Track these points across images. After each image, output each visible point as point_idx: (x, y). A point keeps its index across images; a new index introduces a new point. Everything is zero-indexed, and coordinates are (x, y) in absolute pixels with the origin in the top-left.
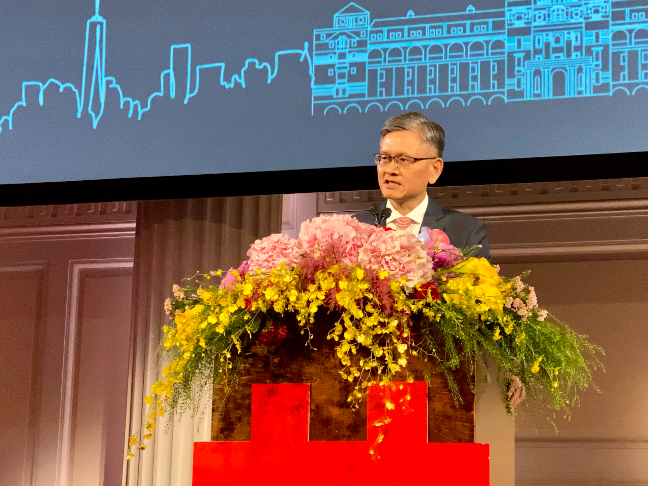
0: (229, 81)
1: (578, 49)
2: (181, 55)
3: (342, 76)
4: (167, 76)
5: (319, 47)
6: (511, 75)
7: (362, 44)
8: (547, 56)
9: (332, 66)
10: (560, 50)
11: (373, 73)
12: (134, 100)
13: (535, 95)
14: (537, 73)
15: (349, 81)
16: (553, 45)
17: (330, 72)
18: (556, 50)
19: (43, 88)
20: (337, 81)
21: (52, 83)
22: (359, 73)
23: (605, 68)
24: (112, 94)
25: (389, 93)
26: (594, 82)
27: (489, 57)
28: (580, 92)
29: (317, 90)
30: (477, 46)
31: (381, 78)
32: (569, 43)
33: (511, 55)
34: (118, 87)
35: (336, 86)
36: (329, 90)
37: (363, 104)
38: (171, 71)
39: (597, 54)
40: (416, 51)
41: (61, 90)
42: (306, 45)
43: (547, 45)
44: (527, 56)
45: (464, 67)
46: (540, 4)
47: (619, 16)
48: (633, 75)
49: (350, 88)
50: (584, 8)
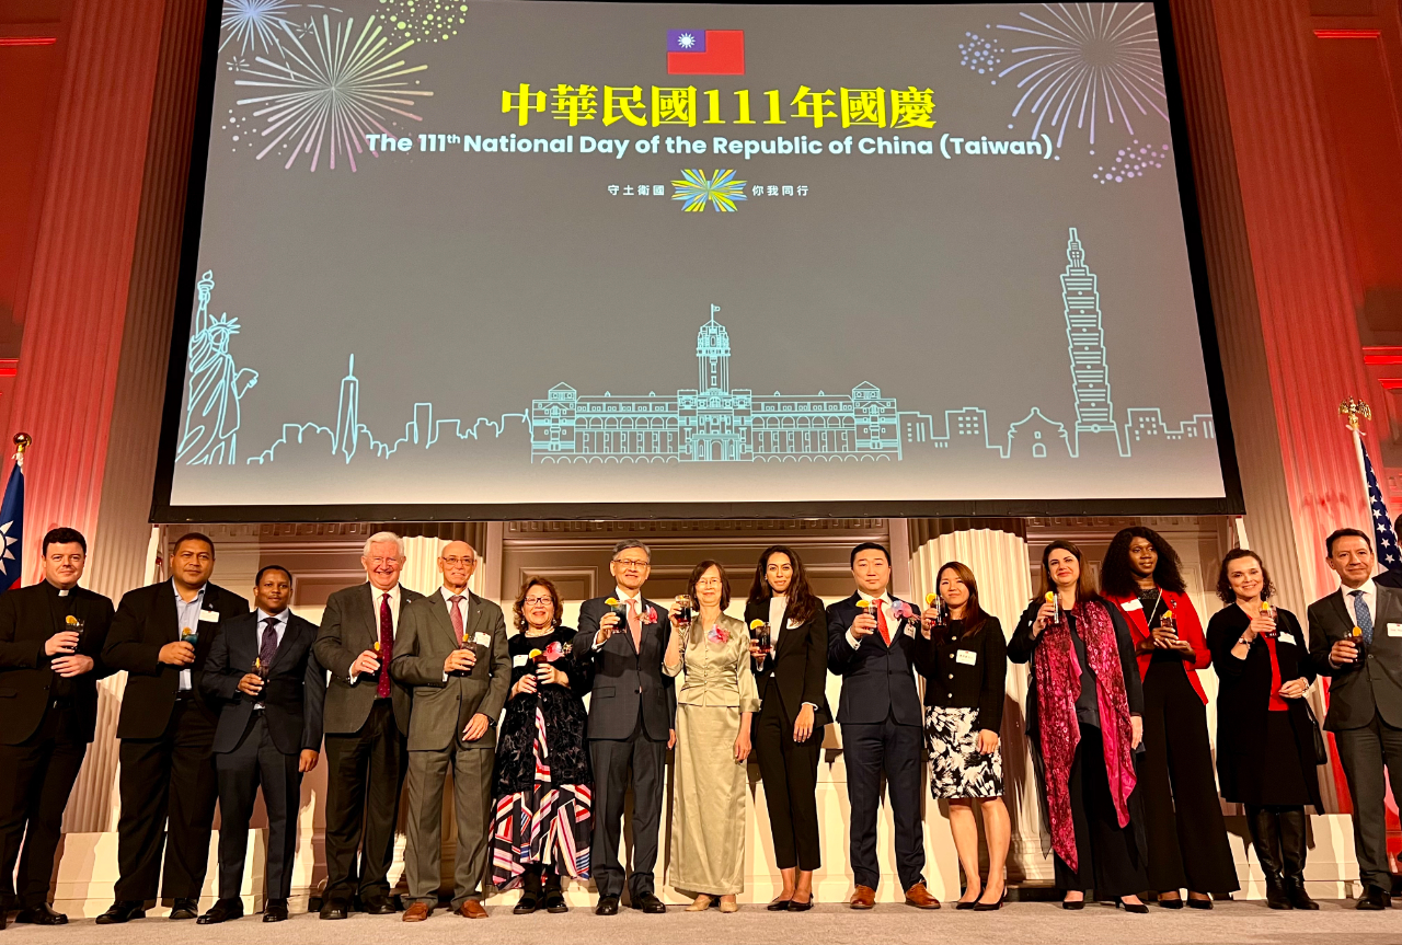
0: (464, 434)
1: (730, 428)
2: (423, 411)
3: (555, 435)
4: (411, 427)
5: (537, 413)
6: (683, 443)
7: (571, 413)
8: (708, 432)
9: (548, 428)
10: (717, 427)
11: (579, 434)
12: (382, 443)
13: (700, 458)
14: (701, 442)
15: (561, 439)
17: (546, 432)
18: (714, 428)
20: (552, 438)
21: (310, 426)
22: (568, 434)
23: (748, 443)
24: (363, 438)
25: (592, 450)
26: (740, 451)
28: (732, 458)
29: (535, 445)
30: (657, 421)
31: (586, 438)
32: (723, 423)
33: (682, 428)
34: (369, 432)
35: (551, 443)
36: (548, 445)
37: (572, 457)
38: (415, 423)
39: (743, 432)
40: (612, 421)
41: (318, 432)
42: (527, 411)
44: (694, 431)
45: (648, 435)
46: (702, 394)
47: (757, 407)
48: (768, 448)
49: (562, 445)
50: (733, 400)
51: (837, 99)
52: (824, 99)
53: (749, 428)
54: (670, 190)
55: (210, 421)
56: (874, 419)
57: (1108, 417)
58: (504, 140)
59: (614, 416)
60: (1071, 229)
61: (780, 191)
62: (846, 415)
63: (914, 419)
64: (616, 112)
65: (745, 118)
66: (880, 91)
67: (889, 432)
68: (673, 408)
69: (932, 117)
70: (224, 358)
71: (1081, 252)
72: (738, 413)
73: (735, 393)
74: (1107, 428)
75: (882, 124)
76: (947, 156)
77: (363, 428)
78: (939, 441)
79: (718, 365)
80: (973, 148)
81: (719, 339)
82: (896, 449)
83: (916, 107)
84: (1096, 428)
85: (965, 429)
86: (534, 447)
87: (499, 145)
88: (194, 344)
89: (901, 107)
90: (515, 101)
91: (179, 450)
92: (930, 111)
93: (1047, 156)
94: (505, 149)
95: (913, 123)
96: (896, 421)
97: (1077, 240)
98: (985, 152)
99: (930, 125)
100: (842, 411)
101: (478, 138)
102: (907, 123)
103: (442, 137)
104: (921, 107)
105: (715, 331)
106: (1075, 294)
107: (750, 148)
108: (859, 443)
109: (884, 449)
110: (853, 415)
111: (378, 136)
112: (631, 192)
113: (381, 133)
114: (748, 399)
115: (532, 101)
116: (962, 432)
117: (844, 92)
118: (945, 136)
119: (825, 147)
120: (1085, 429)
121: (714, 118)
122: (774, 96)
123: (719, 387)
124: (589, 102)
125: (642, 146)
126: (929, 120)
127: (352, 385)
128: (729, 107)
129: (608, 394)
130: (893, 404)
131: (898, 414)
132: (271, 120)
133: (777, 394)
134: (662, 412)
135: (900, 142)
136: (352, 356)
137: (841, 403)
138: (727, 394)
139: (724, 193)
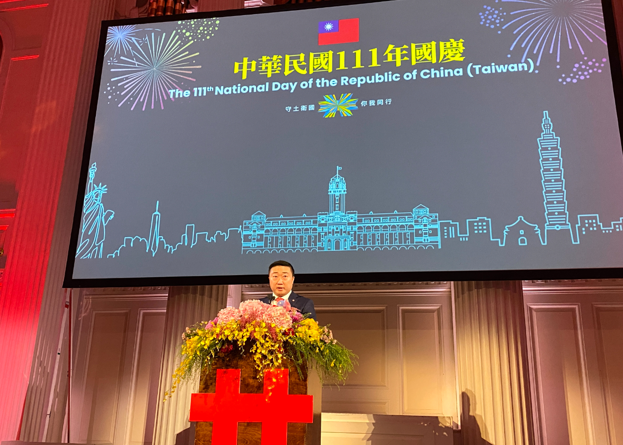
0: (209, 240)
1: (345, 232)
2: (190, 228)
3: (254, 239)
4: (184, 237)
5: (245, 228)
6: (320, 241)
7: (263, 227)
8: (333, 235)
9: (251, 235)
10: (338, 232)
11: (266, 238)
12: (170, 246)
13: (328, 249)
14: (329, 241)
15: (257, 241)
16: (335, 230)
17: (250, 237)
18: (336, 232)
19: (133, 240)
20: (252, 241)
21: (137, 238)
22: (261, 238)
23: (355, 240)
24: (161, 243)
25: (272, 246)
26: (350, 245)
27: (311, 233)
28: (346, 249)
29: (244, 244)
30: (307, 230)
31: (270, 240)
32: (341, 230)
33: (319, 233)
34: (164, 240)
35: (252, 243)
36: (250, 244)
37: (262, 250)
38: (186, 235)
39: (352, 234)
40: (283, 230)
41: (140, 241)
42: (241, 226)
43: (333, 230)
44: (326, 234)
45: (301, 237)
46: (331, 215)
47: (360, 221)
48: (365, 243)
49: (257, 244)
50: (347, 217)
51: (409, 50)
52: (402, 50)
53: (355, 232)
54: (317, 107)
55: (92, 237)
56: (425, 225)
57: (566, 221)
58: (234, 87)
59: (284, 228)
60: (544, 112)
61: (376, 103)
62: (409, 223)
63: (448, 225)
64: (291, 68)
65: (358, 65)
66: (434, 43)
67: (434, 233)
68: (315, 222)
69: (463, 55)
70: (99, 205)
71: (550, 125)
72: (349, 224)
73: (348, 213)
74: (565, 227)
75: (434, 61)
76: (471, 76)
77: (161, 238)
78: (462, 237)
79: (340, 198)
80: (486, 70)
81: (340, 185)
82: (437, 242)
83: (454, 49)
84: (558, 227)
85: (478, 230)
86: (243, 245)
87: (232, 90)
88: (86, 199)
89: (445, 51)
90: (241, 67)
91: (77, 252)
92: (462, 51)
93: (531, 71)
94: (235, 92)
95: (452, 59)
96: (437, 226)
97: (548, 118)
98: (494, 71)
99: (462, 59)
100: (408, 221)
101: (222, 87)
102: (448, 59)
103: (205, 88)
104: (456, 50)
105: (339, 180)
106: (546, 149)
107: (360, 81)
108: (416, 239)
109: (431, 242)
110: (413, 224)
111: (174, 91)
112: (297, 109)
113: (175, 88)
114: (354, 217)
115: (249, 66)
116: (476, 232)
117: (413, 46)
118: (471, 64)
119: (402, 77)
120: (551, 228)
121: (342, 66)
122: (374, 51)
123: (340, 210)
124: (277, 64)
125: (304, 85)
126: (461, 57)
127: (157, 216)
128: (350, 60)
129: (281, 216)
130: (436, 217)
131: (439, 222)
132: (125, 87)
133: (371, 213)
134: (310, 225)
135: (444, 70)
136: (158, 202)
137: (407, 217)
138: (344, 214)
139: (345, 107)
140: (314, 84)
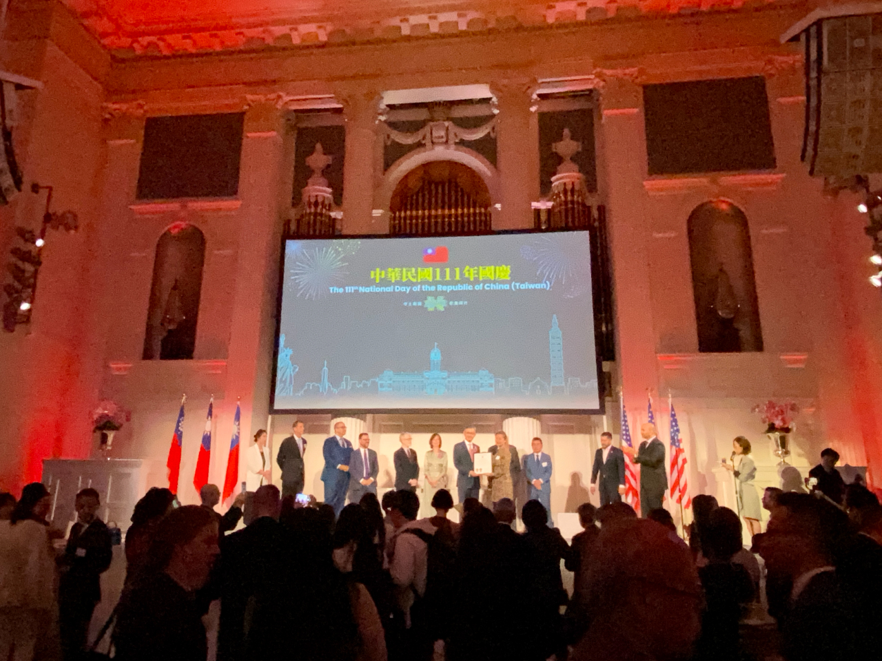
0: (359, 386)
1: (440, 384)
3: (386, 386)
5: (381, 379)
7: (391, 379)
9: (384, 384)
13: (431, 394)
19: (311, 385)
22: (390, 386)
26: (443, 391)
36: (384, 389)
38: (344, 382)
41: (316, 385)
46: (432, 373)
47: (449, 377)
51: (478, 270)
53: (446, 384)
56: (486, 381)
57: (562, 381)
59: (404, 380)
60: (554, 315)
61: (458, 303)
63: (499, 381)
64: (407, 277)
65: (448, 278)
66: (493, 267)
67: (491, 385)
68: (423, 377)
70: (289, 362)
71: (557, 323)
72: (443, 378)
73: (442, 372)
74: (561, 385)
75: (493, 279)
76: (514, 290)
77: (329, 384)
78: (506, 389)
79: (437, 363)
80: (523, 287)
81: (437, 354)
82: (492, 391)
84: (558, 385)
86: (379, 390)
87: (370, 289)
88: (279, 358)
89: (499, 272)
90: (375, 274)
91: (276, 391)
92: (509, 274)
93: (548, 289)
94: (372, 291)
95: (503, 278)
97: (556, 319)
98: (527, 288)
99: (509, 278)
100: (476, 378)
101: (364, 287)
103: (353, 288)
104: (506, 272)
105: (436, 351)
106: (554, 338)
107: (449, 288)
108: (481, 389)
109: (489, 391)
110: (479, 380)
111: (333, 288)
114: (445, 374)
115: (380, 274)
116: (514, 386)
117: (481, 268)
119: (474, 288)
120: (554, 385)
121: (438, 278)
122: (458, 270)
123: (437, 370)
124: (398, 274)
125: (416, 289)
127: (326, 370)
128: (443, 274)
129: (403, 373)
130: (492, 376)
131: (493, 379)
132: (300, 284)
133: (455, 372)
134: (419, 378)
135: (498, 285)
136: (326, 361)
137: (476, 375)
138: (439, 372)
139: (439, 304)
140: (421, 288)
